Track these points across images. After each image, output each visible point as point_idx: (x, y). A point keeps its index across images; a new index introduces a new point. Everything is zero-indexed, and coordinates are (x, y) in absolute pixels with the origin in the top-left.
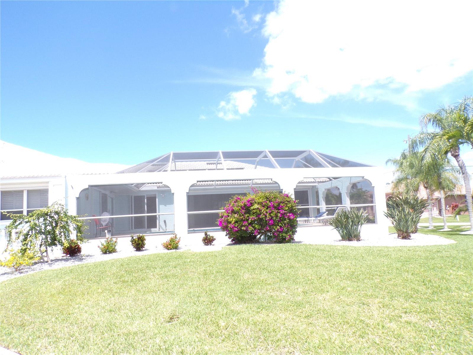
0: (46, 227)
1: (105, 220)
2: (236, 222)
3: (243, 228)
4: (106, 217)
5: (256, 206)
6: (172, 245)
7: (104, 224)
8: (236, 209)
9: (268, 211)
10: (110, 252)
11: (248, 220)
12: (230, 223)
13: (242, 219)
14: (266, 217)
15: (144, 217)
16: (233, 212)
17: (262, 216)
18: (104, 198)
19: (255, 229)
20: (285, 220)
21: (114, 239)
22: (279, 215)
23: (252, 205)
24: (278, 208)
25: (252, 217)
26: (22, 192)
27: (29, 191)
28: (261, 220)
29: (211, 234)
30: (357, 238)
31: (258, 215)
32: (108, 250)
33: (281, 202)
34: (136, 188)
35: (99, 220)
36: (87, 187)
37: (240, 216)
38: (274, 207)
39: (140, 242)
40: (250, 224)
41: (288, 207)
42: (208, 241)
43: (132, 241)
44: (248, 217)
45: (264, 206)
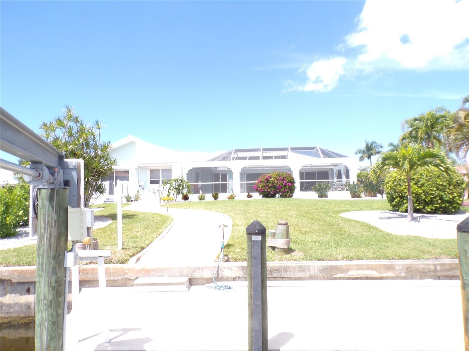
0: (176, 186)
1: (200, 185)
2: (262, 187)
3: (265, 190)
4: (200, 183)
5: (272, 179)
6: (232, 197)
7: (199, 187)
8: (262, 180)
9: (278, 182)
10: (202, 200)
11: (268, 186)
12: (259, 187)
13: (265, 185)
14: (277, 184)
15: (220, 184)
16: (261, 182)
17: (275, 184)
18: (197, 175)
19: (272, 191)
20: (287, 186)
21: (204, 194)
22: (284, 184)
23: (270, 178)
24: (283, 180)
25: (270, 185)
26: (159, 170)
27: (162, 170)
28: (275, 186)
29: (251, 194)
30: (326, 196)
31: (273, 184)
32: (201, 199)
33: (285, 177)
34: (215, 169)
35: (197, 185)
36: (191, 168)
37: (264, 184)
38: (281, 179)
39: (216, 195)
40: (269, 188)
41: (289, 180)
42: (249, 196)
43: (212, 195)
44: (268, 184)
45: (276, 179)
